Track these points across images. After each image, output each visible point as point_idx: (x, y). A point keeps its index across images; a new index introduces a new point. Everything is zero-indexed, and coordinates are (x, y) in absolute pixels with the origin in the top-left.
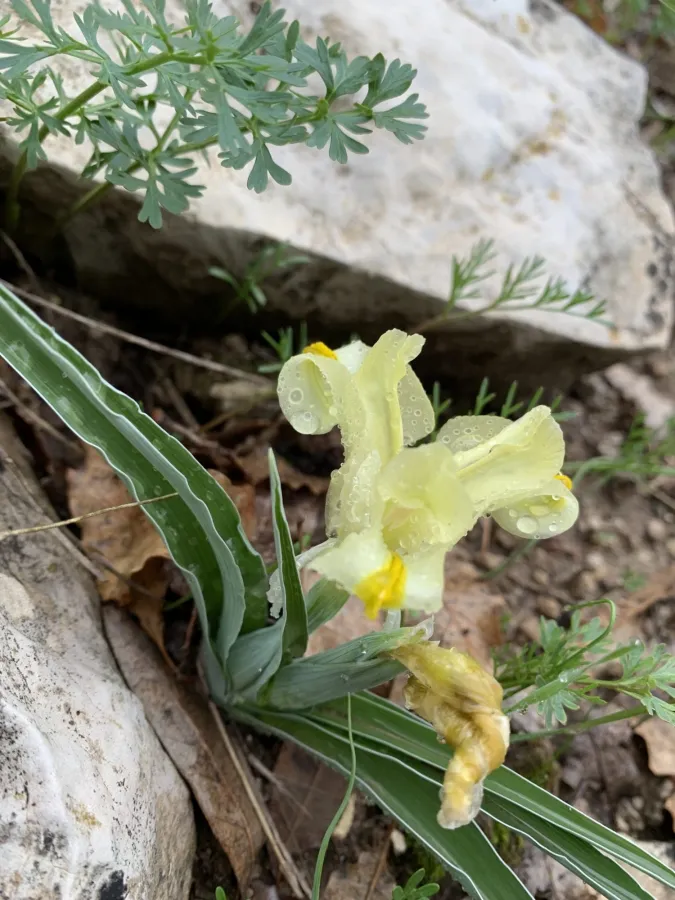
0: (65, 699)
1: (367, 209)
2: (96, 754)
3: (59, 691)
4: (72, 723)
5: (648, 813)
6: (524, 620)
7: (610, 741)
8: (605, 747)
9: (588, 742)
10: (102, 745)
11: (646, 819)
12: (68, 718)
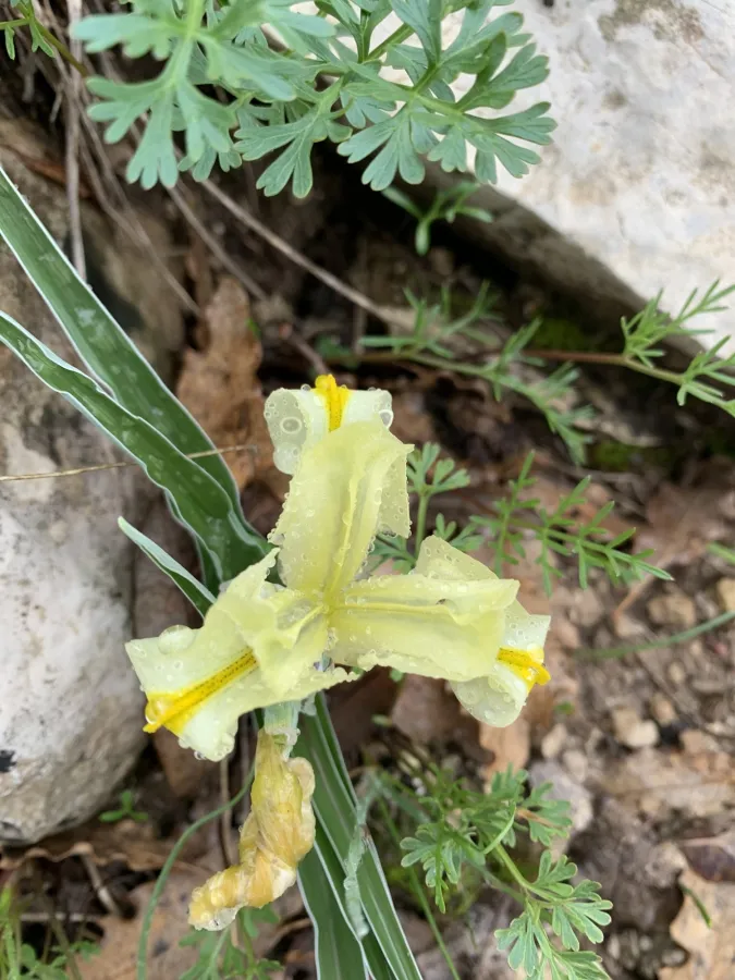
0: (28, 591)
1: (624, 163)
2: (35, 648)
3: (25, 583)
4: (24, 615)
5: (645, 960)
6: (620, 708)
7: (639, 877)
8: (631, 878)
9: (616, 861)
10: (47, 644)
11: (639, 964)
12: (23, 609)
